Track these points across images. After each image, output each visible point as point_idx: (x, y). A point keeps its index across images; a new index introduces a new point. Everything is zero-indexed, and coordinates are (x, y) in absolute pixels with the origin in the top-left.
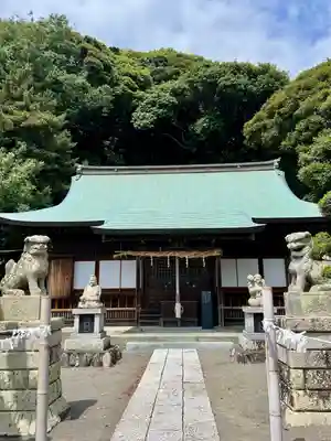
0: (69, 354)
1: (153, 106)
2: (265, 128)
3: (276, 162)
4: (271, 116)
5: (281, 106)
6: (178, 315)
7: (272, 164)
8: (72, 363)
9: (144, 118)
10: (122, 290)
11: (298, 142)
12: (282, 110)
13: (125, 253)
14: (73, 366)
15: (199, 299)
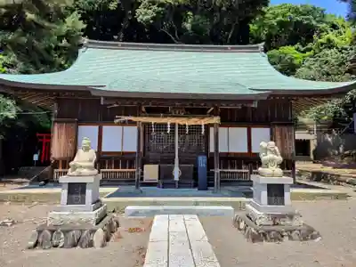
0: (52, 232)
1: (154, 5)
3: (261, 45)
6: (176, 178)
7: (257, 48)
8: (55, 242)
9: (146, 14)
10: (123, 153)
13: (127, 118)
14: (56, 246)
15: (196, 162)
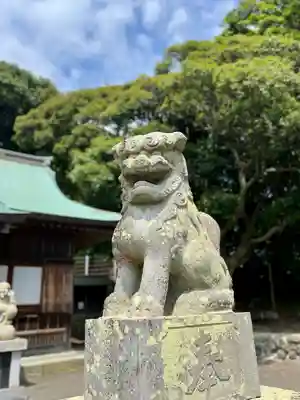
2: (39, 127)
3: (49, 159)
4: (48, 116)
5: (60, 108)
11: (72, 146)
12: (60, 113)
